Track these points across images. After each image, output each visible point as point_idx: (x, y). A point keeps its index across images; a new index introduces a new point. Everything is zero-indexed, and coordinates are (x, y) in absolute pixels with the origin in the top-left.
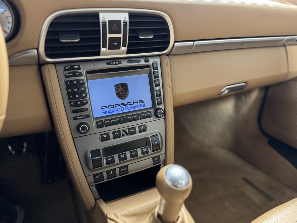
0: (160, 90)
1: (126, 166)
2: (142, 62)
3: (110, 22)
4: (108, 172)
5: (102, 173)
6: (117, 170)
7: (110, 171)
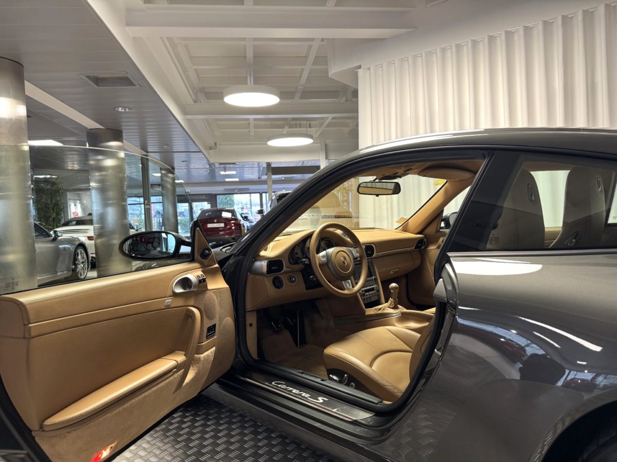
1: (371, 298)
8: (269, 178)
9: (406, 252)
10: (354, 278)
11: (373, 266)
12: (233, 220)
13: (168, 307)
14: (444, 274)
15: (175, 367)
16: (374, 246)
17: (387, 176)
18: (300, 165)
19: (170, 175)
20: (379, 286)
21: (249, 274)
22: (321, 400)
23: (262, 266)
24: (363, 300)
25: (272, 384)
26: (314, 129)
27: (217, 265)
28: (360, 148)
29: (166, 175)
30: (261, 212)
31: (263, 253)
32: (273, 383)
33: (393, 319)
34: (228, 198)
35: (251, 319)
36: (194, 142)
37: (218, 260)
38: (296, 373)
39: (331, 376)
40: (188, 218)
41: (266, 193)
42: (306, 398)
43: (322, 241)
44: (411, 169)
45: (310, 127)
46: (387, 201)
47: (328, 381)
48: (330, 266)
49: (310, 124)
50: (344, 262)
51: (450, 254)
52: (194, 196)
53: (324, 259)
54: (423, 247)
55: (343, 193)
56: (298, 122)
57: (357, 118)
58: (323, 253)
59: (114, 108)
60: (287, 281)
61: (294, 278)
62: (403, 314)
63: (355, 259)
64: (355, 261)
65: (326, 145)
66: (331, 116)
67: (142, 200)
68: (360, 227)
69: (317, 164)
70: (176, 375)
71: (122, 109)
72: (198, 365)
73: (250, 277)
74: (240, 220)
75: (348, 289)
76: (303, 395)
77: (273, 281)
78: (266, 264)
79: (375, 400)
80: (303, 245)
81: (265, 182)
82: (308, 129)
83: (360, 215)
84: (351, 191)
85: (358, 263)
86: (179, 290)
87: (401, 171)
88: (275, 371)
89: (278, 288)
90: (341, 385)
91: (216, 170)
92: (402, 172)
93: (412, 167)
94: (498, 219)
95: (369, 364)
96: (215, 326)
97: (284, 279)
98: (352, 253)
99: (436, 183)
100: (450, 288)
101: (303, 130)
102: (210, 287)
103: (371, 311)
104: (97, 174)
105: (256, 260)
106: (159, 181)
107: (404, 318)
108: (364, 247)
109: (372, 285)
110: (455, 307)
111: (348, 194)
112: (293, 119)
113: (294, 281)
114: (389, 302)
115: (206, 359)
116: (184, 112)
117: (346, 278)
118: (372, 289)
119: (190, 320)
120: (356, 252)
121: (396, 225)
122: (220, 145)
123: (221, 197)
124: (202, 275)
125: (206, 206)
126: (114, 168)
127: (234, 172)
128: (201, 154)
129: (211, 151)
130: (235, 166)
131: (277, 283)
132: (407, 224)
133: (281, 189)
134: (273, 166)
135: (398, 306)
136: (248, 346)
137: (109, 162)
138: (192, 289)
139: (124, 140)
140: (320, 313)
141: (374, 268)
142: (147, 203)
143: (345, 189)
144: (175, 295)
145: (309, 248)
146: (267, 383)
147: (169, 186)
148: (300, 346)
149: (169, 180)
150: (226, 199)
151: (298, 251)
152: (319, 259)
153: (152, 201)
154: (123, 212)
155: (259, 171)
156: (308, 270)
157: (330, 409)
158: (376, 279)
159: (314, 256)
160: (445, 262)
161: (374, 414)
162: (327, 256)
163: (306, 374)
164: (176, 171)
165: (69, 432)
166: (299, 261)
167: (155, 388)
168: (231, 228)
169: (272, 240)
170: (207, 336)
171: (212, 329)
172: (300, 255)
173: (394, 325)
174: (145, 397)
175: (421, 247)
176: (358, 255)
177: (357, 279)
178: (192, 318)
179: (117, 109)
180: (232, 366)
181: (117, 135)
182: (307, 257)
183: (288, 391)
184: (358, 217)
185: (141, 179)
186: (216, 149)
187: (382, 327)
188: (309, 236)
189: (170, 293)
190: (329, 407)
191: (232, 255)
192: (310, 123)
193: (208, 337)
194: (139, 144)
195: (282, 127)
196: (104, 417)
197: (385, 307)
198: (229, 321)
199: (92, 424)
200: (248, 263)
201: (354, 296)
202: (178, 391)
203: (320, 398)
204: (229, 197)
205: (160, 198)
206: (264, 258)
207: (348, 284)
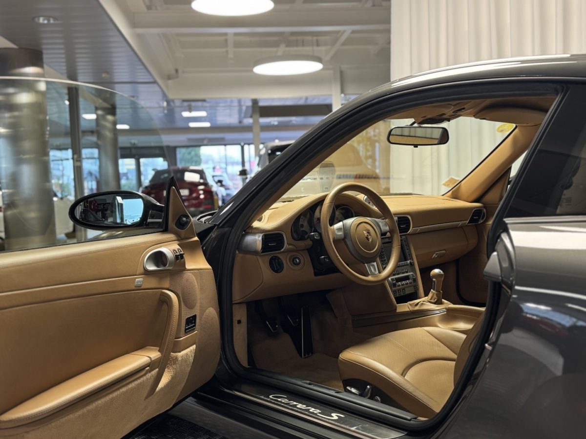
0: (409, 252)
1: (404, 289)
5: (396, 291)
6: (401, 290)
8: (256, 121)
9: (455, 228)
10: (382, 261)
11: (408, 245)
12: (201, 184)
13: (139, 288)
14: (499, 247)
15: (148, 365)
16: (410, 218)
17: (430, 119)
18: (301, 102)
19: (110, 118)
20: (416, 274)
21: (237, 252)
22: (335, 416)
23: (256, 241)
24: (394, 292)
25: (269, 398)
26: (323, 48)
27: (196, 238)
28: (392, 80)
29: (103, 117)
30: (243, 173)
31: (256, 224)
32: (271, 397)
33: (436, 318)
34: (193, 153)
35: (240, 314)
36: (146, 68)
37: (197, 233)
38: (303, 384)
39: (348, 388)
40: (134, 181)
41: (249, 144)
42: (316, 414)
43: (337, 209)
44: (464, 109)
45: (318, 45)
46: (432, 154)
47: (345, 393)
48: (349, 243)
49: (317, 41)
50: (368, 239)
51: (507, 220)
52: (143, 149)
53: (341, 233)
54: (481, 221)
55: (366, 145)
56: (300, 38)
57: (389, 31)
58: (339, 225)
59: (33, 18)
60: (289, 263)
61: (299, 259)
62: (449, 310)
63: (383, 234)
64: (382, 238)
65: (341, 73)
66: (349, 29)
67: (69, 153)
68: (392, 191)
69: (327, 102)
70: (149, 375)
71: (44, 20)
72: (174, 366)
73: (239, 256)
74: (212, 186)
75: (373, 274)
76: (311, 410)
77: (270, 264)
78: (260, 238)
79: (408, 416)
80: (310, 214)
81: (248, 129)
82: (316, 48)
83: (391, 174)
84: (379, 143)
85: (387, 241)
86: (152, 267)
87: (449, 112)
88: (274, 381)
89: (277, 271)
90: (362, 398)
91: (177, 110)
92: (451, 113)
93: (465, 106)
94: (574, 175)
95: (401, 372)
96: (194, 317)
97: (285, 260)
98: (379, 226)
99: (501, 129)
100: (506, 265)
101: (308, 49)
102: (188, 266)
103: (404, 308)
104: (7, 115)
105: (247, 234)
106: (93, 126)
107: (450, 316)
108: (396, 218)
109: (407, 272)
110: (511, 287)
111: (374, 147)
112: (293, 34)
113: (297, 264)
114: (430, 295)
115: (185, 360)
116: (133, 23)
117: (370, 260)
118: (407, 278)
119: (165, 307)
120: (384, 225)
121: (445, 189)
122: (184, 72)
123: (184, 150)
124: (178, 249)
125: (161, 163)
126: (31, 106)
127: (203, 114)
128: (155, 85)
129: (170, 82)
130: (205, 104)
131: (276, 266)
132: (459, 187)
133: (273, 140)
134: (261, 104)
135: (443, 300)
136: (236, 349)
137: (24, 98)
138: (167, 267)
139: (45, 66)
140: (333, 311)
141: (409, 249)
142: (77, 157)
143: (369, 139)
144: (147, 273)
145: (319, 219)
146: (262, 397)
147: (108, 134)
148: (305, 355)
149: (108, 125)
150: (190, 153)
151: (304, 222)
152: (333, 233)
153: (84, 156)
154: (45, 172)
155: (240, 111)
156: (317, 248)
157: (347, 427)
158: (412, 264)
159: (327, 228)
160: (501, 231)
161: (406, 433)
162: (345, 229)
163: (316, 385)
164: (118, 111)
165: (27, 432)
166: (306, 237)
167: (124, 389)
168: (198, 198)
169: (267, 208)
170: (186, 329)
171: (191, 321)
172: (306, 227)
173: (436, 326)
174: (113, 399)
175: (477, 221)
176: (387, 228)
177: (385, 263)
178: (167, 304)
179: (36, 20)
180: (215, 375)
181: (36, 58)
182: (315, 231)
183: (291, 406)
184: (388, 178)
185: (68, 123)
186: (177, 77)
187: (419, 328)
188: (320, 202)
189: (141, 270)
190: (346, 425)
191: (215, 225)
192: (317, 39)
193: (187, 331)
194: (65, 71)
195: (276, 45)
196: (66, 418)
197: (425, 303)
198: (211, 313)
199: (53, 424)
200: (236, 238)
201: (381, 284)
202: (151, 397)
203: (333, 415)
204: (193, 151)
205: (95, 152)
206: (258, 231)
207: (373, 267)
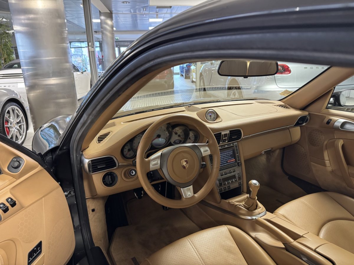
0: (238, 155)
1: (230, 186)
2: (232, 145)
3: (224, 134)
4: (224, 188)
5: (222, 188)
6: (227, 187)
7: (221, 189)
9: (283, 130)
19: (109, 22)
20: (242, 172)
52: (121, 43)
61: (135, 171)
77: (103, 179)
89: (110, 185)
97: (120, 174)
106: (99, 28)
109: (234, 172)
113: (133, 176)
118: (233, 177)
141: (239, 153)
148: (166, 208)
158: (239, 166)
170: (29, 263)
175: (302, 124)
